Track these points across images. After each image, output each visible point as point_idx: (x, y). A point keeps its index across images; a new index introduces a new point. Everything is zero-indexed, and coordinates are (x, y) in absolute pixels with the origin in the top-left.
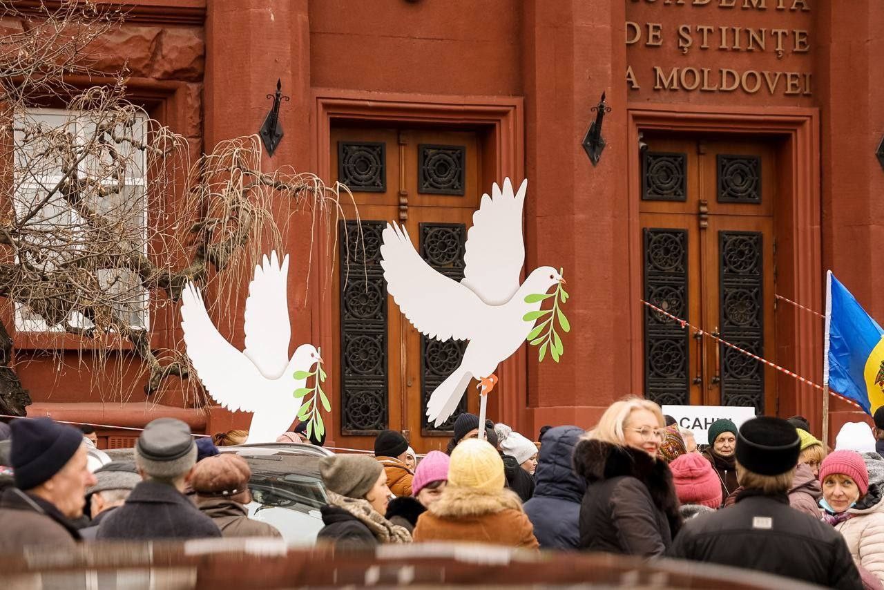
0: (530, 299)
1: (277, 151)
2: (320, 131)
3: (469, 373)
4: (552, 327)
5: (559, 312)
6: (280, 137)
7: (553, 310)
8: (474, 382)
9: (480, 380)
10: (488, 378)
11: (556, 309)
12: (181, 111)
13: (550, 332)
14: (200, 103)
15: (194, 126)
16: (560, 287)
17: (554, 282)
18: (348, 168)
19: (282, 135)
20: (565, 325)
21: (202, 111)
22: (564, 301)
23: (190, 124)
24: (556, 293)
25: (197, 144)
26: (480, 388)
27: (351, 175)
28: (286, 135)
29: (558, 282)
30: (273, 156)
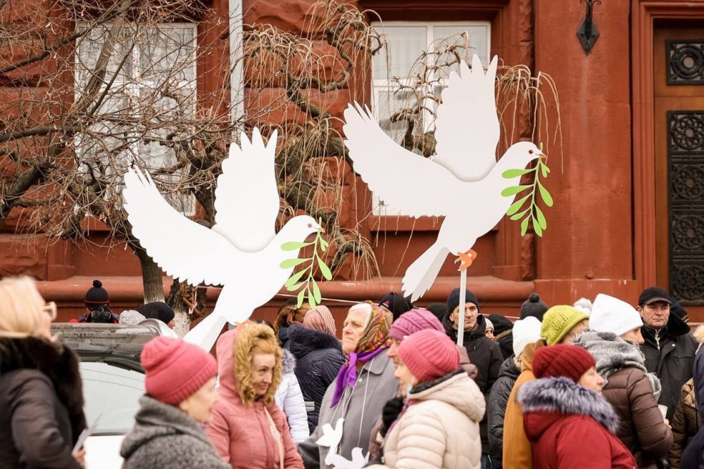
0: (508, 174)
1: (593, 50)
2: (643, 30)
3: (445, 249)
4: (533, 202)
5: (540, 186)
6: (596, 38)
7: (534, 185)
8: (451, 257)
9: (457, 255)
10: (466, 253)
11: (537, 184)
12: (514, 18)
13: (531, 207)
14: (530, 10)
15: (525, 31)
16: (540, 162)
17: (534, 157)
18: (676, 63)
19: (598, 36)
20: (548, 200)
21: (532, 17)
22: (545, 175)
23: (522, 29)
24: (537, 168)
25: (528, 47)
26: (460, 262)
27: (679, 70)
28: (602, 36)
29: (538, 157)
30: (590, 56)
